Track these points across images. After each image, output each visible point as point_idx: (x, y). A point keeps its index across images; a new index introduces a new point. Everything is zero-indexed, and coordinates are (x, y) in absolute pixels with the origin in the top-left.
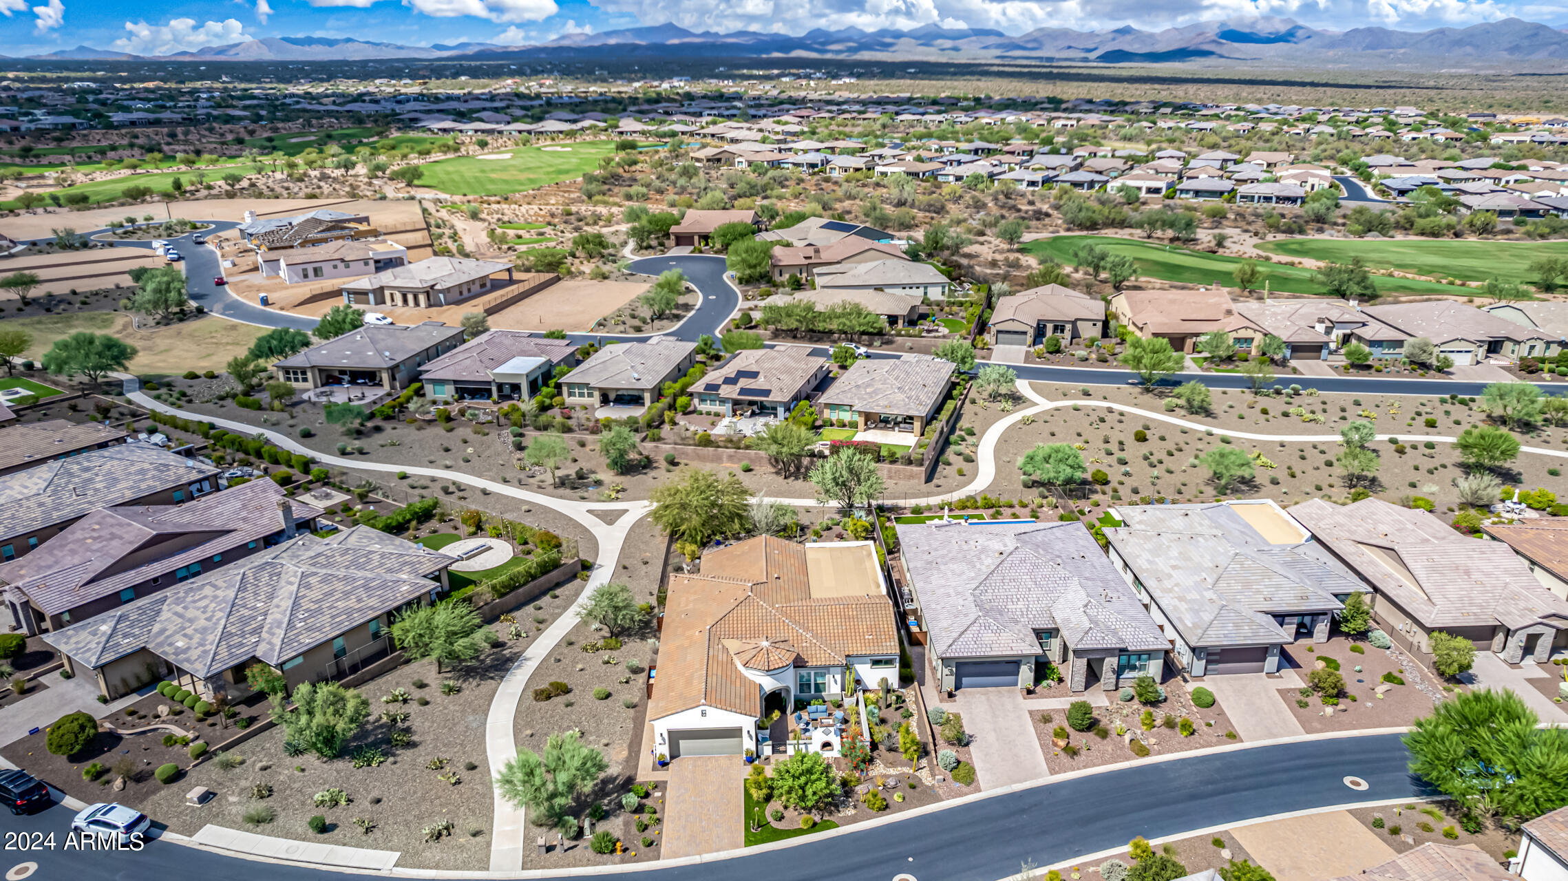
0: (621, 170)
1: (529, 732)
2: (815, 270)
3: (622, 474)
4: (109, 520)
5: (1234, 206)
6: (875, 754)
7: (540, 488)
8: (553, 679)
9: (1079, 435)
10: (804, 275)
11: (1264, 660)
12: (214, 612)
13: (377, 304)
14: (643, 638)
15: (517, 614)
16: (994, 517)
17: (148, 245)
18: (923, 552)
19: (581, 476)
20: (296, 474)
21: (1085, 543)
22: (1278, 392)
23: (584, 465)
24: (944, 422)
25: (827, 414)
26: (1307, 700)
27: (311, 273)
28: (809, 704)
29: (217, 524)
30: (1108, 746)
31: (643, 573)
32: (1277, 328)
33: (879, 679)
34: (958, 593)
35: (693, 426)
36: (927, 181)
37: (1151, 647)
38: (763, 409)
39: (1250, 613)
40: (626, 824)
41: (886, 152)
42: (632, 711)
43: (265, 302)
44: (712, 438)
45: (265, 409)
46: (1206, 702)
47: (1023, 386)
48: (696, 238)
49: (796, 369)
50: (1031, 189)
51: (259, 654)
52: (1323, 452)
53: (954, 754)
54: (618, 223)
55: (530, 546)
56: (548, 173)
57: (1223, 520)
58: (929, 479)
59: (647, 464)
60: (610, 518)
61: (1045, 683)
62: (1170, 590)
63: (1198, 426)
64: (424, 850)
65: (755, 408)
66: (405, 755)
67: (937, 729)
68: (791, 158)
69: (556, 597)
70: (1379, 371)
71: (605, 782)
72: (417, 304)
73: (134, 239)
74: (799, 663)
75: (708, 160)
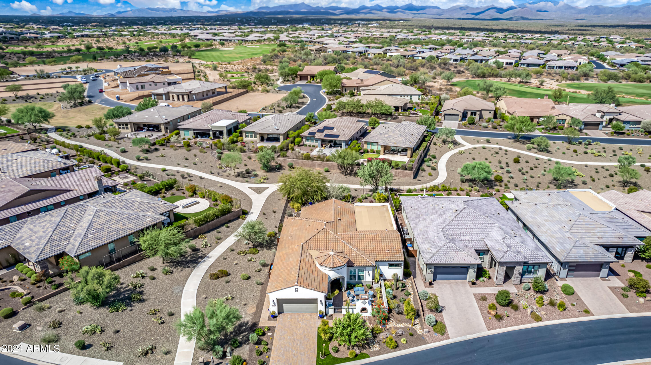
0: (279, 54)
1: (204, 296)
2: (361, 88)
3: (268, 172)
4: (11, 183)
5: (546, 70)
6: (390, 315)
7: (228, 177)
8: (221, 268)
9: (486, 159)
10: (356, 91)
11: (600, 270)
12: (48, 228)
13: (166, 100)
14: (270, 248)
15: (207, 235)
16: (448, 195)
17: (75, 78)
18: (415, 210)
19: (248, 172)
20: (114, 168)
21: (498, 207)
22: (580, 143)
23: (250, 168)
24: (422, 152)
25: (366, 147)
26: (627, 293)
27: (140, 87)
28: (354, 286)
29: (65, 187)
30: (518, 315)
31: (273, 217)
32: (577, 115)
33: (392, 274)
34: (434, 230)
35: (303, 151)
36: (410, 59)
37: (541, 262)
38: (335, 144)
39: (591, 245)
40: (251, 351)
41: (392, 48)
42: (260, 286)
43: (118, 99)
44: (311, 156)
45: (107, 140)
46: (568, 291)
47: (458, 138)
48: (309, 77)
49: (352, 127)
50: (455, 62)
51: (66, 250)
52: (607, 170)
53: (434, 317)
54: (276, 72)
55: (218, 202)
56: (248, 55)
57: (568, 198)
58: (415, 177)
59: (280, 168)
60: (259, 191)
61: (481, 279)
62: (546, 232)
63: (544, 157)
64: (137, 362)
65: (332, 144)
66: (137, 306)
67: (424, 303)
68: (351, 49)
69: (228, 227)
70: (628, 135)
71: (241, 325)
72: (183, 100)
73: (70, 75)
74: (350, 264)
75: (316, 50)
